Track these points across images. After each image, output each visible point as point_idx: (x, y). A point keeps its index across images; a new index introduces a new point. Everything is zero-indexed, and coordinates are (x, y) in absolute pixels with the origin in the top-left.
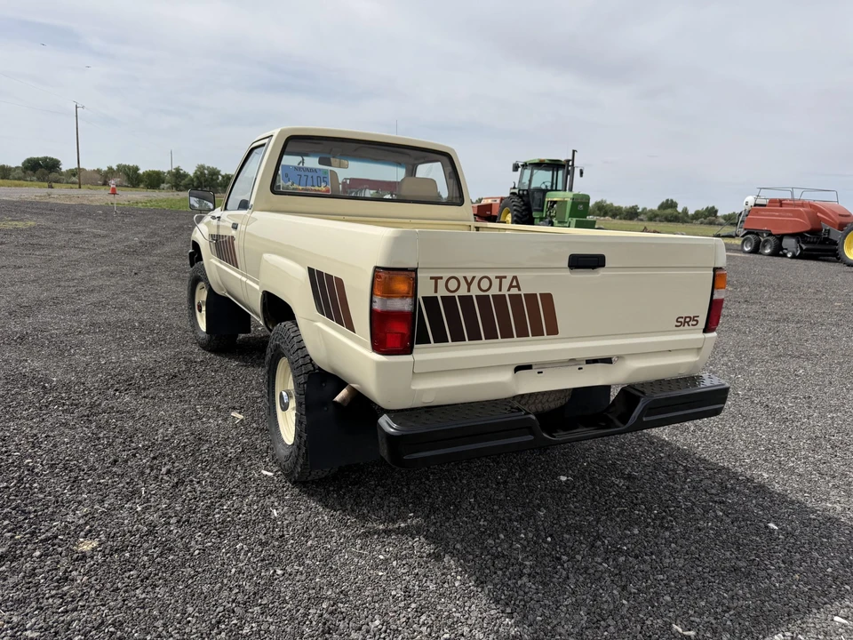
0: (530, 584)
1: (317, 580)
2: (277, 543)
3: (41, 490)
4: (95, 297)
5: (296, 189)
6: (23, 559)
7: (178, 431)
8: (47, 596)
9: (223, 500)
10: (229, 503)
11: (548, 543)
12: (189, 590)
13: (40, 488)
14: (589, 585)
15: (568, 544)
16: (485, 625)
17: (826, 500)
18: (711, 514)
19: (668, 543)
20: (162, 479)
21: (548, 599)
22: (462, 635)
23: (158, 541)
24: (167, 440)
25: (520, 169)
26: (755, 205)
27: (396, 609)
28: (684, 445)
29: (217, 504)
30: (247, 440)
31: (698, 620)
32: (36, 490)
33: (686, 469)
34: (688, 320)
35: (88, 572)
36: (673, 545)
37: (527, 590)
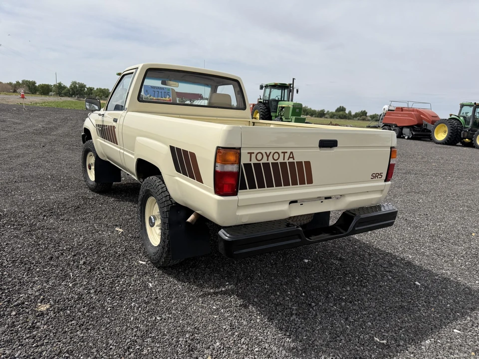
0: (297, 319)
1: (181, 322)
2: (154, 302)
3: (9, 276)
4: (21, 160)
5: (153, 99)
6: (5, 317)
7: (85, 240)
8: (25, 337)
9: (119, 278)
10: (123, 280)
11: (304, 296)
12: (108, 331)
13: (9, 275)
14: (328, 318)
15: (314, 297)
16: (277, 343)
17: (442, 269)
18: (385, 278)
19: (366, 294)
20: (81, 267)
21: (308, 327)
22: (265, 348)
23: (85, 303)
24: (80, 245)
25: (264, 88)
26: (389, 110)
27: (227, 336)
28: (367, 241)
29: (116, 281)
30: (127, 244)
31: (387, 335)
32: (6, 276)
33: (370, 254)
34: (377, 175)
35: (47, 323)
36: (368, 295)
37: (296, 322)
